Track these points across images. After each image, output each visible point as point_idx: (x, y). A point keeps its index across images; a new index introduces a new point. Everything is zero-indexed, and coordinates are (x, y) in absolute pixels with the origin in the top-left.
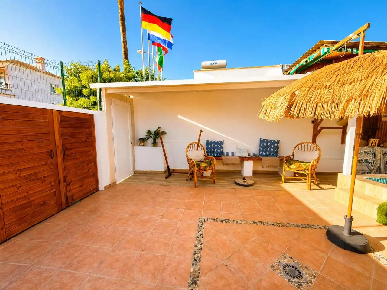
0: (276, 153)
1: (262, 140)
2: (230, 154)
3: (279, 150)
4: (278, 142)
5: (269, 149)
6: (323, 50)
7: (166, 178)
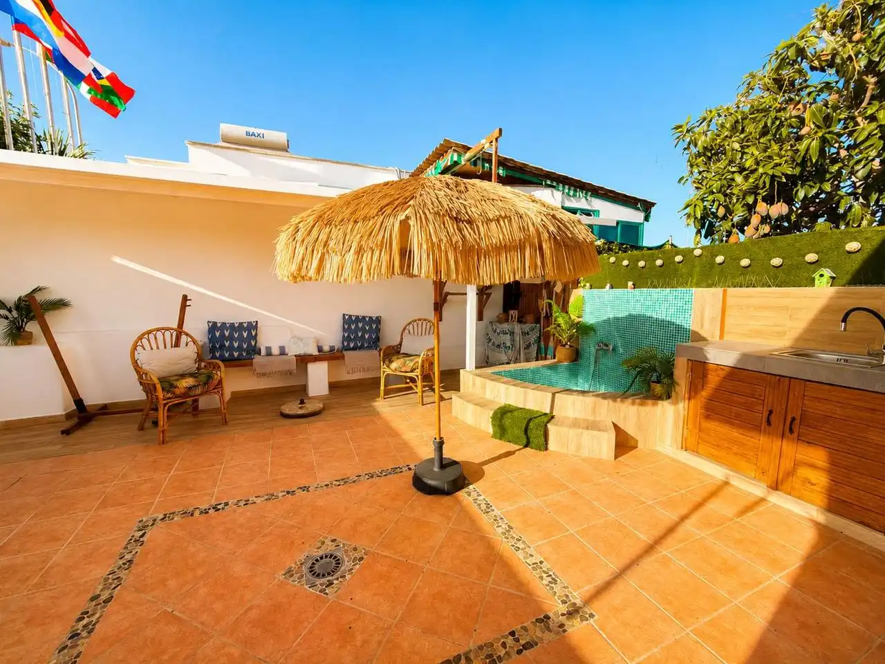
0: (375, 343)
1: (347, 317)
2: (275, 351)
3: (381, 335)
4: (378, 320)
5: (360, 334)
6: (452, 157)
7: (66, 432)
